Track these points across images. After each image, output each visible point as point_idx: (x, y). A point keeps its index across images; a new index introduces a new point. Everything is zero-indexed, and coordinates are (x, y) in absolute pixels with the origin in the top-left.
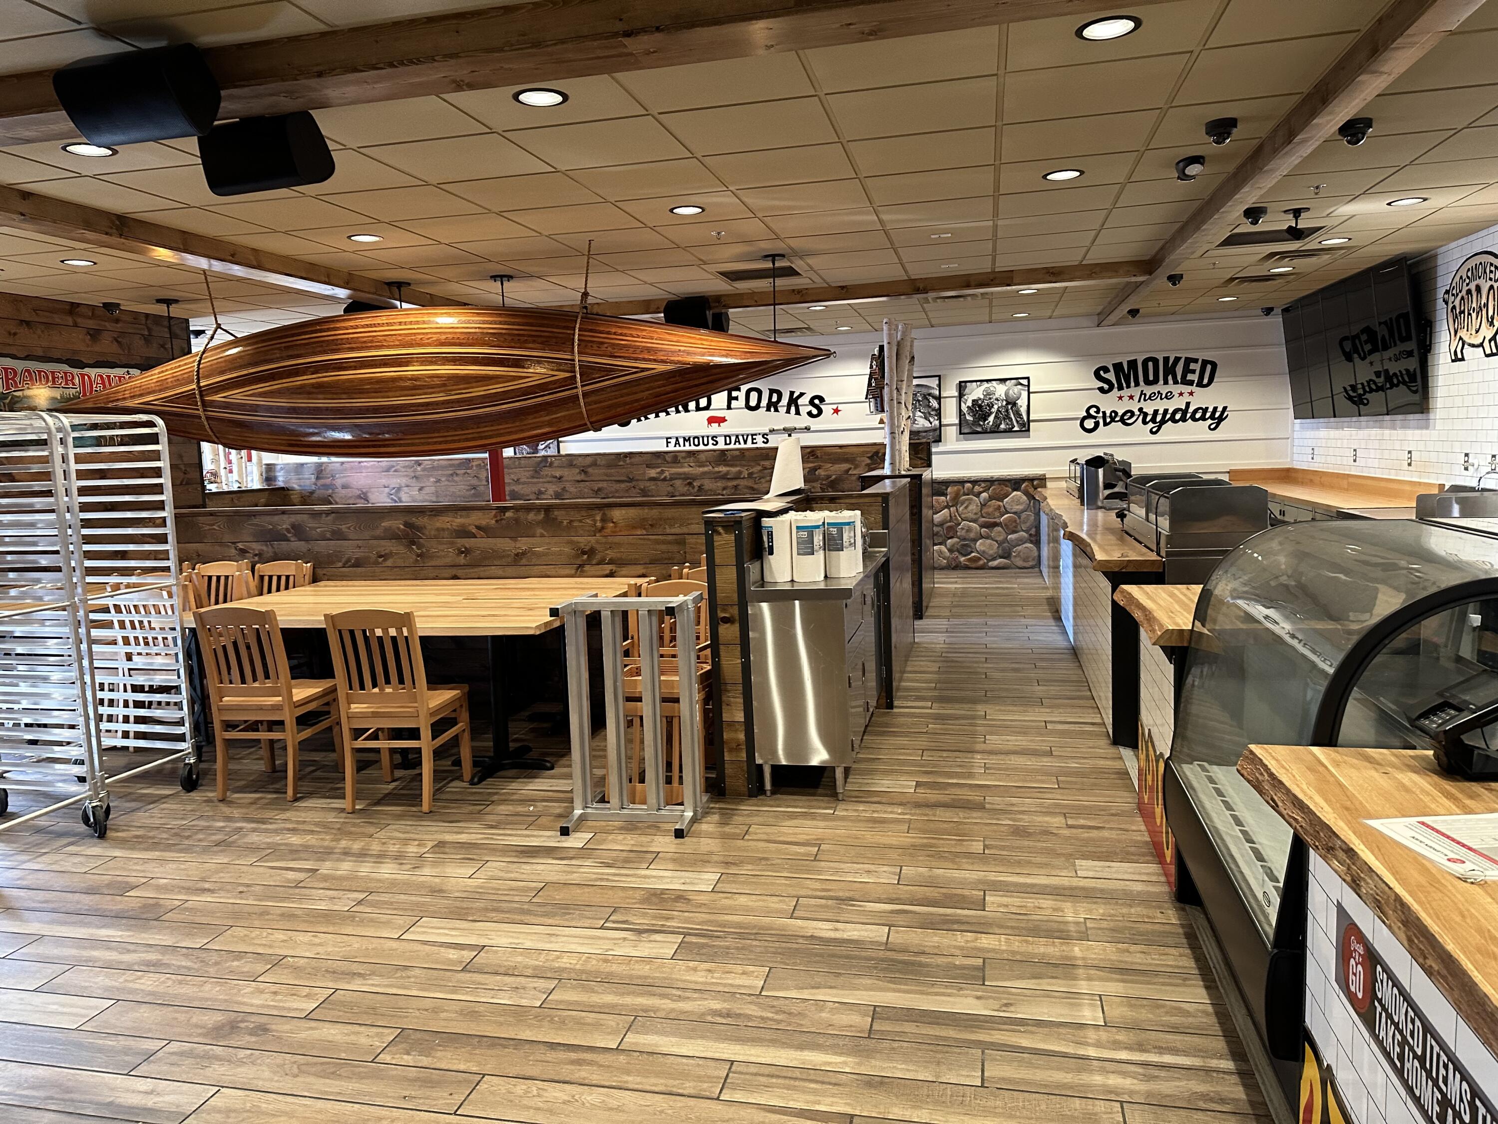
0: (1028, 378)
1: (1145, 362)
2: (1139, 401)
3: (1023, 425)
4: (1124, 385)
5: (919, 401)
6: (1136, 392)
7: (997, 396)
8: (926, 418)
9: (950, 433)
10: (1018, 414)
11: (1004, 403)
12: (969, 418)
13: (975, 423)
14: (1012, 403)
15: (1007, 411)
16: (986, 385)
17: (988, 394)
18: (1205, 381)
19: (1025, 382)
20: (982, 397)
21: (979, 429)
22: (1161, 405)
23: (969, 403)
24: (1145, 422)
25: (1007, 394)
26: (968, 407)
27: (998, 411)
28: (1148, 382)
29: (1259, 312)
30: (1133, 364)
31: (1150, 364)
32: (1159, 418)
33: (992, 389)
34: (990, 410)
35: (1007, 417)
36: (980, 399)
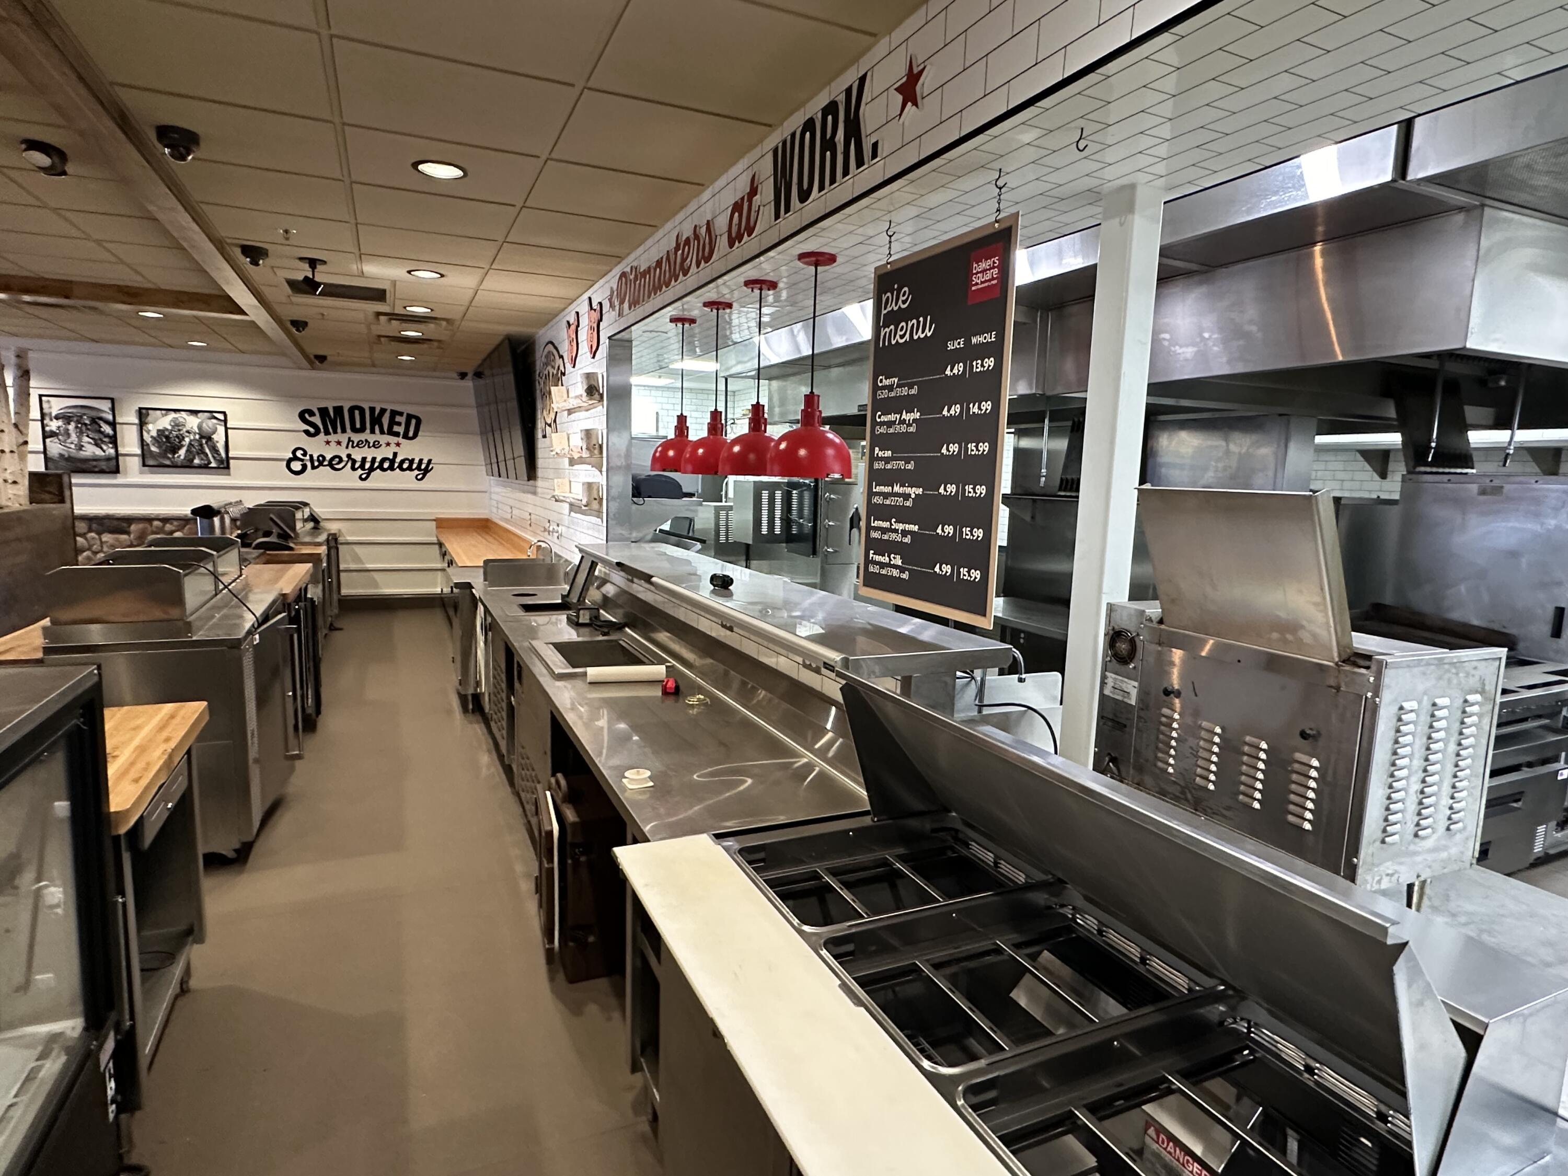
0: (224, 413)
1: (352, 410)
2: (347, 447)
3: (221, 461)
4: (331, 430)
5: (86, 424)
6: (344, 438)
7: (188, 428)
8: (97, 445)
9: (132, 465)
10: (214, 450)
11: (197, 437)
12: (154, 449)
13: (163, 455)
14: (207, 437)
15: (201, 445)
16: (173, 415)
17: (177, 425)
18: (411, 434)
20: (170, 428)
21: (168, 462)
22: (369, 453)
23: (154, 434)
24: (353, 469)
25: (200, 427)
26: (152, 437)
27: (190, 444)
28: (354, 430)
29: (455, 375)
30: (339, 410)
31: (357, 412)
32: (367, 466)
33: (181, 420)
34: (180, 442)
35: (202, 452)
36: (167, 430)
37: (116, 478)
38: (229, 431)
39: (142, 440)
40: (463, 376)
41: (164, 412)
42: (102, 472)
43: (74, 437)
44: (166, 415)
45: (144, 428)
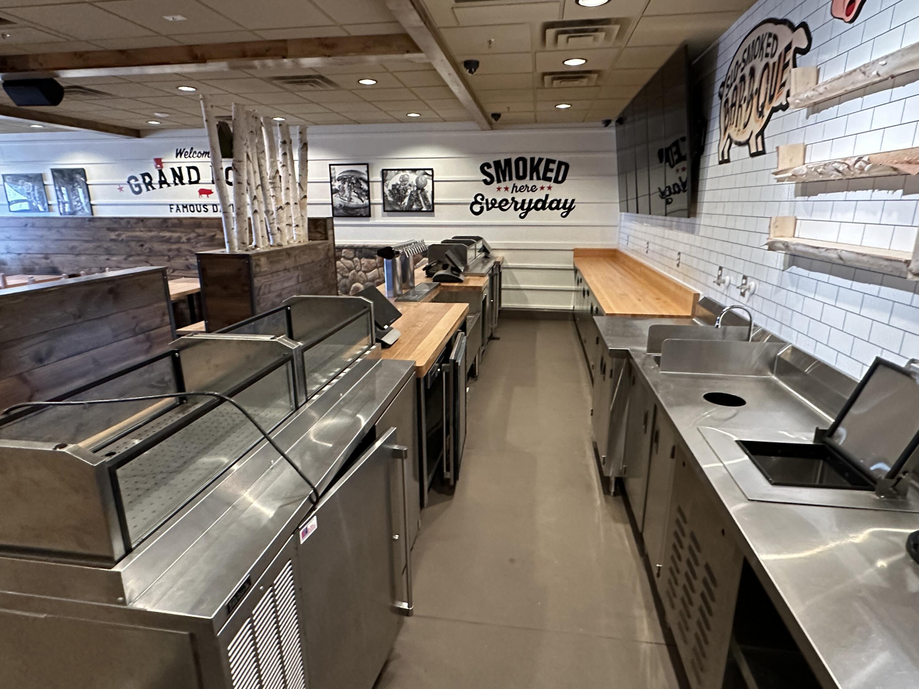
0: (432, 169)
1: (517, 161)
2: (512, 192)
3: (428, 206)
4: (502, 179)
5: (353, 183)
6: (509, 184)
7: (410, 182)
8: (359, 197)
9: (378, 210)
10: (425, 198)
11: (415, 189)
12: (390, 199)
13: (395, 203)
14: (421, 188)
15: (417, 195)
16: (402, 173)
17: (404, 180)
18: (560, 179)
19: (429, 172)
20: (399, 183)
21: (397, 208)
22: (527, 196)
23: (390, 187)
24: (516, 209)
25: (417, 181)
26: (389, 190)
27: (411, 195)
28: (519, 178)
29: (601, 124)
30: (508, 162)
31: (521, 163)
32: (526, 206)
33: (406, 176)
34: (405, 193)
35: (417, 200)
36: (398, 184)
37: (369, 220)
38: (435, 183)
39: (384, 193)
40: (607, 123)
41: (396, 171)
42: (361, 216)
43: (347, 193)
44: (397, 173)
45: (385, 184)
